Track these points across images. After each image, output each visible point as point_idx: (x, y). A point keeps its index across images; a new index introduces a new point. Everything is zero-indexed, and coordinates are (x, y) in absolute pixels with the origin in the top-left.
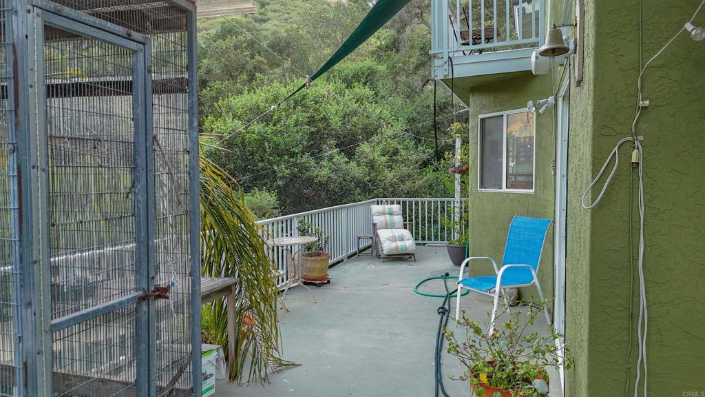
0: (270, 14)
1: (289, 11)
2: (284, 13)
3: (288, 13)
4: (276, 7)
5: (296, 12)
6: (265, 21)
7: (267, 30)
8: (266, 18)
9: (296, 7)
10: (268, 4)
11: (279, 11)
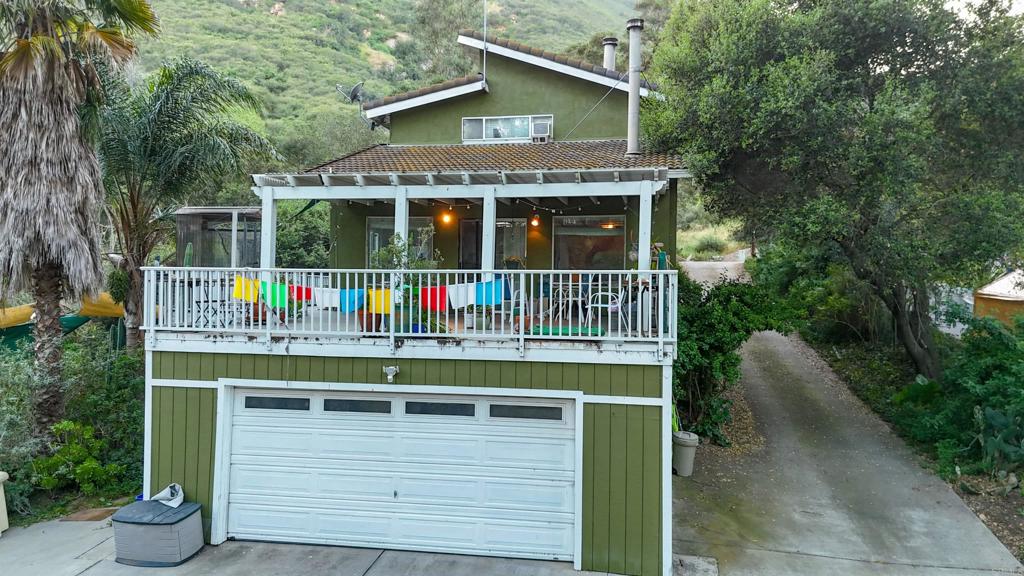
0: (290, 81)
1: (315, 77)
2: (308, 80)
3: (314, 81)
4: (299, 71)
5: (324, 80)
6: (283, 89)
7: (286, 103)
8: (284, 85)
9: (324, 72)
10: (288, 66)
11: (303, 77)
